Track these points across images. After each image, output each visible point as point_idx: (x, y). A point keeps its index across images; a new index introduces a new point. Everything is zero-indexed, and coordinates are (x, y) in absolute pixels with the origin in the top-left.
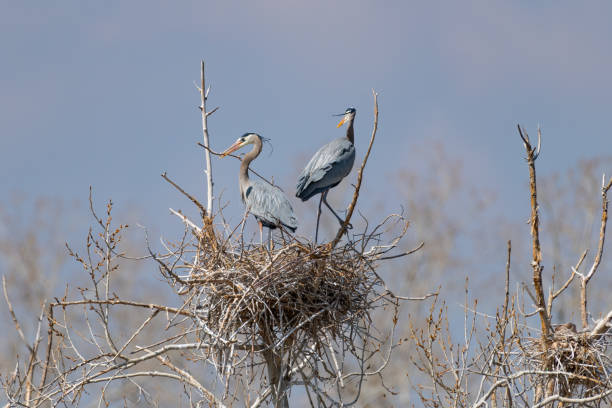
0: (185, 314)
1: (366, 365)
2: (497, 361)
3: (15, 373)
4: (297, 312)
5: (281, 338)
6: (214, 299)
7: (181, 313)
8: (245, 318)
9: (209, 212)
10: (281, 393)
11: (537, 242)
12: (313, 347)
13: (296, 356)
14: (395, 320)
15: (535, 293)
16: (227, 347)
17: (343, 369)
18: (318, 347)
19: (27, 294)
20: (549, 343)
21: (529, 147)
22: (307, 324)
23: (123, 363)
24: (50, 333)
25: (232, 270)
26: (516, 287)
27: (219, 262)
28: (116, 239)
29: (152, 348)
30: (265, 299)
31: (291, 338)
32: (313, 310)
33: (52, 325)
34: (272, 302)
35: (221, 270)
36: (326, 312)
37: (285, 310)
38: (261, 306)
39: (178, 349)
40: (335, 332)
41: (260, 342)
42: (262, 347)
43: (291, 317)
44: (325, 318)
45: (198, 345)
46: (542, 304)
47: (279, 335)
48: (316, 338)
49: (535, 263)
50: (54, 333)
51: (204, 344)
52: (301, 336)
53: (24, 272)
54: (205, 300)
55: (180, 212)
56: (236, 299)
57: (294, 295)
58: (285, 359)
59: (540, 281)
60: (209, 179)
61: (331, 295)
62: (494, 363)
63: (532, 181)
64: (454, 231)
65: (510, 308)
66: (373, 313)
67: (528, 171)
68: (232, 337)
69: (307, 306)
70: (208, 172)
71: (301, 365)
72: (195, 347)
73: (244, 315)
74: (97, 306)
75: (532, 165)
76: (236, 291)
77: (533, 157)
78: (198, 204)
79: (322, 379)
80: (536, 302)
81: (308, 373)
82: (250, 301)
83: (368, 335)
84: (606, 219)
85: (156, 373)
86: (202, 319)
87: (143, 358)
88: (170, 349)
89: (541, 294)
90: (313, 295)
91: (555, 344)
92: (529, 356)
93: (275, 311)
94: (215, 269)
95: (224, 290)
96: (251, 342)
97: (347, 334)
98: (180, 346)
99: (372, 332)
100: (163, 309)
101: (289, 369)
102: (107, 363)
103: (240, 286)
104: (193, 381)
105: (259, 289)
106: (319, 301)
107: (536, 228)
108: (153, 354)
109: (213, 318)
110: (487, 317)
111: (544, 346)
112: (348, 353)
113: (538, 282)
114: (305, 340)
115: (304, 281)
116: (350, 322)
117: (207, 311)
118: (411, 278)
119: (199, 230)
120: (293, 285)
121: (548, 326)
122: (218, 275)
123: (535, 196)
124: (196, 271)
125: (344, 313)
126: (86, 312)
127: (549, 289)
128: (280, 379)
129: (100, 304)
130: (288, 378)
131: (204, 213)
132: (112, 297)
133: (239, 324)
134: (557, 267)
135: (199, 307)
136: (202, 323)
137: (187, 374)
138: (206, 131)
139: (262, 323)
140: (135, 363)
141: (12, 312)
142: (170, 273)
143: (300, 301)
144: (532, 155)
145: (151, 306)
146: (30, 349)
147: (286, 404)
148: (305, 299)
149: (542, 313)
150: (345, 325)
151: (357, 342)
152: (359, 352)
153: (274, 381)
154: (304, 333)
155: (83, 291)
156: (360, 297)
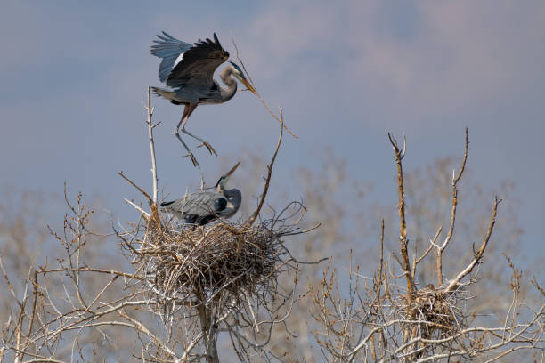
0: (138, 278)
1: (274, 317)
2: (374, 312)
3: (9, 323)
4: (223, 276)
5: (210, 296)
6: (160, 267)
7: (135, 278)
8: (183, 281)
9: (155, 201)
10: (211, 338)
11: (404, 222)
12: (234, 302)
13: (221, 310)
14: (296, 281)
15: (402, 260)
16: (170, 303)
17: (258, 318)
18: (238, 302)
19: (18, 264)
20: (413, 298)
21: (397, 150)
22: (230, 285)
23: (91, 316)
24: (35, 293)
25: (174, 245)
26: (388, 256)
27: (163, 239)
28: (85, 221)
29: (114, 305)
30: (199, 266)
31: (218, 296)
32: (235, 274)
33: (36, 288)
34: (204, 268)
35: (165, 244)
36: (245, 276)
37: (214, 275)
38: (195, 271)
39: (132, 305)
40: (251, 291)
41: (195, 299)
42: (196, 303)
43: (218, 279)
44: (244, 280)
45: (148, 302)
46: (408, 269)
47: (208, 294)
48: (237, 295)
49: (402, 238)
50: (38, 294)
51: (152, 301)
52: (226, 294)
53: (14, 247)
54: (153, 268)
55: (132, 201)
56: (177, 266)
57: (220, 263)
58: (214, 311)
59: (406, 251)
60: (154, 175)
61: (248, 262)
62: (371, 314)
63: (399, 175)
64: (341, 214)
65: (383, 273)
66: (280, 277)
67: (396, 168)
68: (174, 294)
69: (230, 271)
70: (153, 171)
71: (226, 316)
72: (145, 303)
73: (183, 278)
74: (71, 273)
75: (400, 163)
76: (177, 260)
77: (400, 157)
78: (147, 195)
79: (242, 327)
80: (403, 268)
81: (231, 322)
82: (187, 267)
83: (276, 293)
84: (456, 204)
85: (115, 322)
86: (150, 281)
87: (106, 312)
88: (127, 305)
89: (407, 261)
90: (235, 263)
91: (418, 299)
92: (398, 308)
93: (207, 275)
94: (160, 244)
95: (168, 261)
96: (188, 300)
97: (261, 293)
98: (134, 303)
99: (279, 290)
100: (122, 275)
101: (216, 319)
102: (78, 316)
103: (179, 256)
104: (144, 329)
105: (194, 258)
106: (239, 267)
107: (403, 211)
108: (113, 308)
109: (159, 281)
110: (366, 279)
111: (409, 301)
112: (261, 307)
113: (405, 252)
114: (229, 298)
115: (227, 252)
116: (263, 283)
117: (154, 276)
118: (308, 250)
119: (147, 215)
120: (219, 255)
121: (413, 285)
122: (163, 248)
123: (402, 186)
124: (145, 246)
125: (258, 276)
126: (63, 277)
127: (412, 257)
128: (210, 326)
129: (74, 271)
130: (215, 327)
131: (151, 202)
132: (83, 265)
133: (178, 286)
134: (419, 240)
135: (148, 273)
136: (151, 285)
137: (139, 324)
138: (152, 140)
139: (196, 285)
140: (100, 316)
141: (6, 277)
142: (129, 246)
143: (225, 267)
144: (399, 156)
145: (112, 272)
146: (20, 304)
147: (215, 346)
148: (228, 266)
149: (407, 275)
150: (259, 286)
151: (268, 298)
152: (269, 306)
153: (205, 329)
154: (228, 292)
155: (61, 261)
156: (270, 263)
